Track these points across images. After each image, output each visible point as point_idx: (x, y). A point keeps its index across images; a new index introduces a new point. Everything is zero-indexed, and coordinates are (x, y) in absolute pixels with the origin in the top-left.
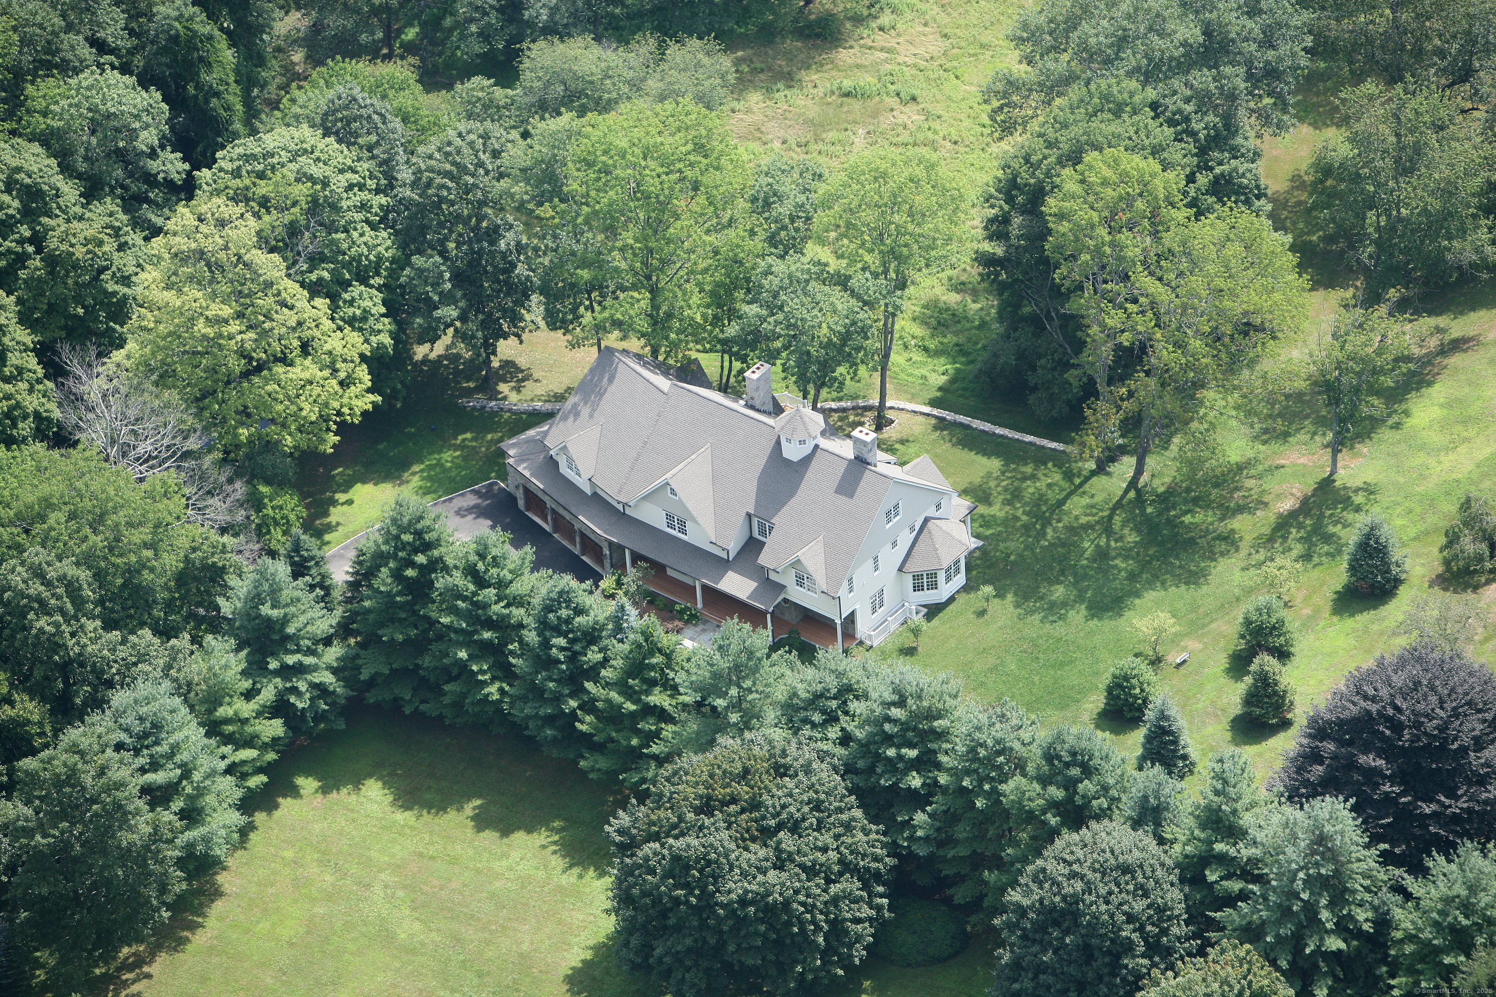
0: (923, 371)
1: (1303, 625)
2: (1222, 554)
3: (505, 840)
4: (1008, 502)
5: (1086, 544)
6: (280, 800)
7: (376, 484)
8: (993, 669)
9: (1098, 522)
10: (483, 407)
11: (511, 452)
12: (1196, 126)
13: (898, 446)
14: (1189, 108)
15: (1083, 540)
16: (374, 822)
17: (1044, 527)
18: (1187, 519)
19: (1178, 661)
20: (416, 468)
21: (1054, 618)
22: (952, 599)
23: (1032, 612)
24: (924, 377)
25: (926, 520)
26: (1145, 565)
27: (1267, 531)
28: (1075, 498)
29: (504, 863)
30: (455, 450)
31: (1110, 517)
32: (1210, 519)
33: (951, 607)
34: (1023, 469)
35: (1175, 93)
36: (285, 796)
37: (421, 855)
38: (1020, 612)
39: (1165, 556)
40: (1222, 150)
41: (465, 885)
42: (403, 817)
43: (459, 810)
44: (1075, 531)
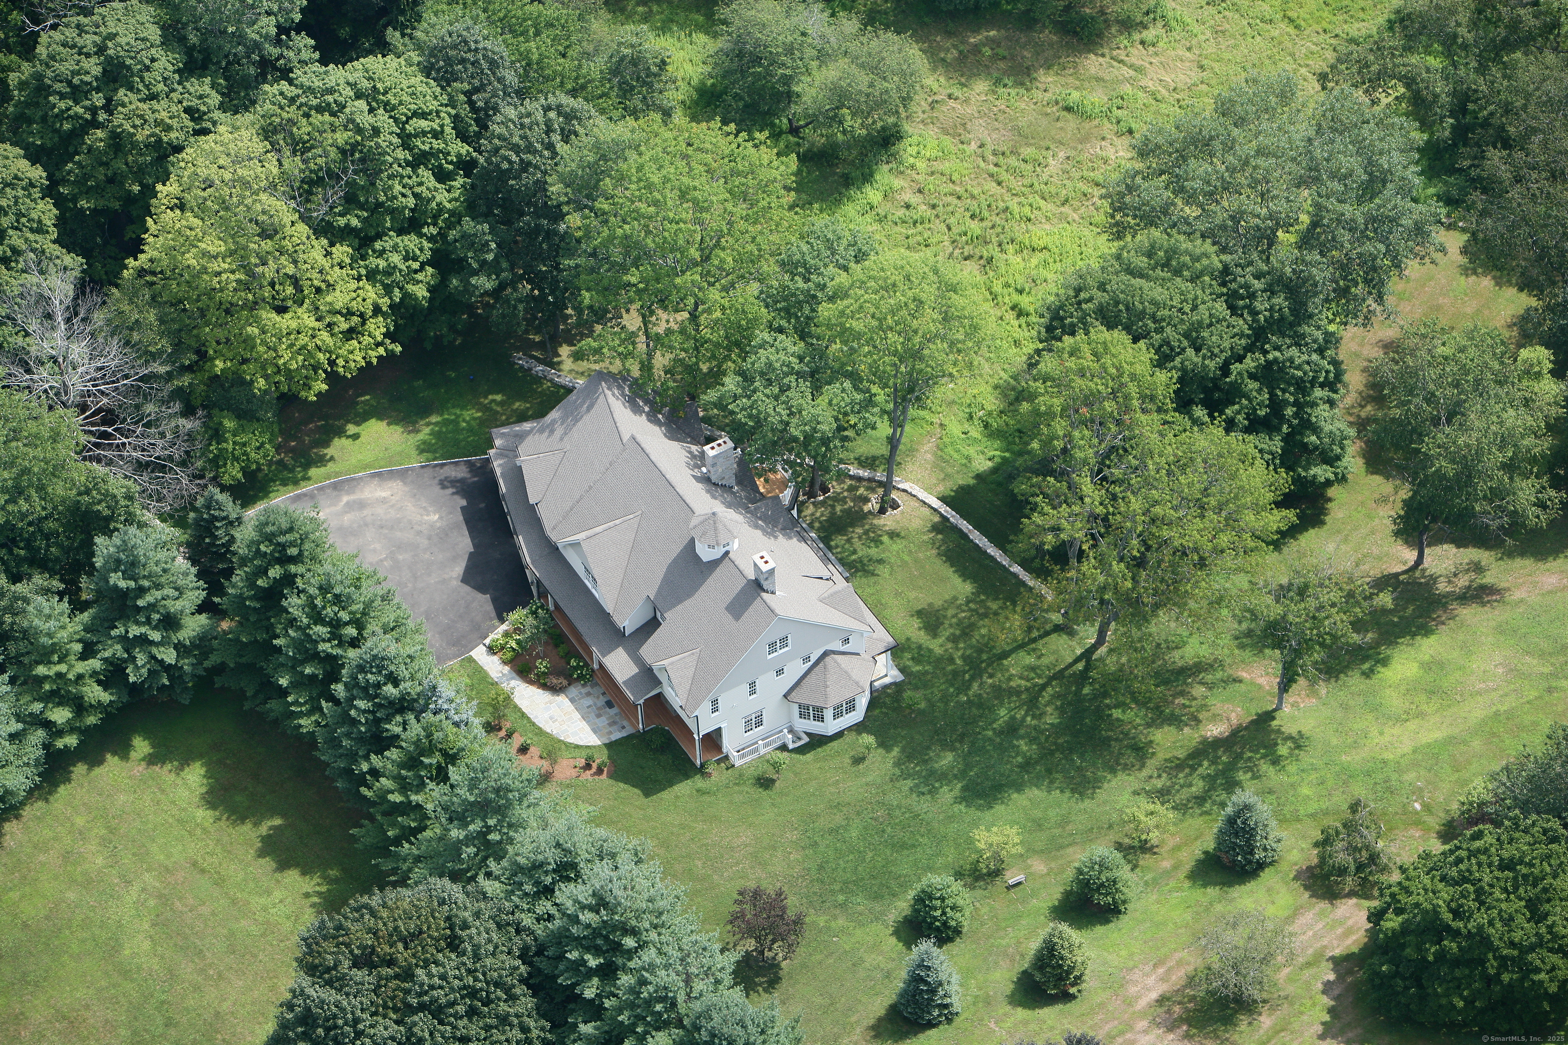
0: (971, 451)
1: (1154, 879)
2: (1126, 767)
3: (278, 875)
4: (954, 639)
5: (1003, 712)
6: (109, 756)
7: (389, 424)
8: (833, 831)
9: (1027, 689)
10: (530, 369)
11: (498, 442)
12: (1258, 305)
13: (885, 539)
14: (1258, 285)
15: (1002, 704)
16: (175, 811)
17: (973, 678)
18: (1117, 713)
19: (1011, 882)
20: (434, 419)
21: (925, 789)
22: (839, 735)
23: (905, 776)
24: (969, 458)
25: (826, 654)
26: (1046, 754)
27: (1181, 754)
28: (1022, 653)
29: (262, 901)
30: (478, 411)
31: (1043, 687)
32: (1138, 720)
33: (835, 744)
34: (989, 604)
35: (1250, 263)
36: (115, 753)
37: (194, 864)
38: (898, 772)
39: (1071, 750)
40: (1283, 335)
41: (213, 914)
42: (203, 815)
43: (256, 825)
44: (1000, 693)
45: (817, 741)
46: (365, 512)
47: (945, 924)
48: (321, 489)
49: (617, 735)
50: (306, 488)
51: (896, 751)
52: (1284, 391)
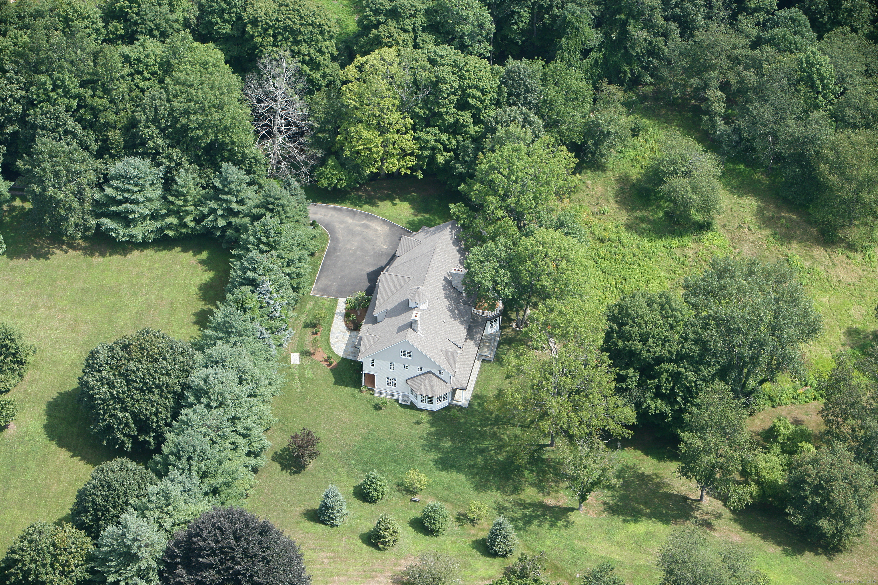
1: (462, 534)
2: (504, 491)
5: (487, 443)
6: (191, 251)
8: (379, 439)
9: (505, 442)
15: (490, 440)
16: (188, 282)
17: (491, 425)
18: (526, 472)
19: (415, 499)
21: (427, 448)
22: (422, 410)
23: (426, 439)
25: (429, 372)
26: (484, 467)
27: (528, 501)
29: (177, 329)
31: (512, 445)
32: (530, 480)
33: (417, 412)
36: (194, 252)
37: (172, 303)
38: (425, 436)
39: (494, 472)
40: (692, 364)
41: (158, 322)
42: (195, 290)
43: (206, 304)
44: (494, 436)
45: (412, 407)
46: (366, 230)
47: (368, 493)
48: (361, 213)
49: (348, 357)
50: (357, 209)
51: (433, 429)
52: (679, 388)
